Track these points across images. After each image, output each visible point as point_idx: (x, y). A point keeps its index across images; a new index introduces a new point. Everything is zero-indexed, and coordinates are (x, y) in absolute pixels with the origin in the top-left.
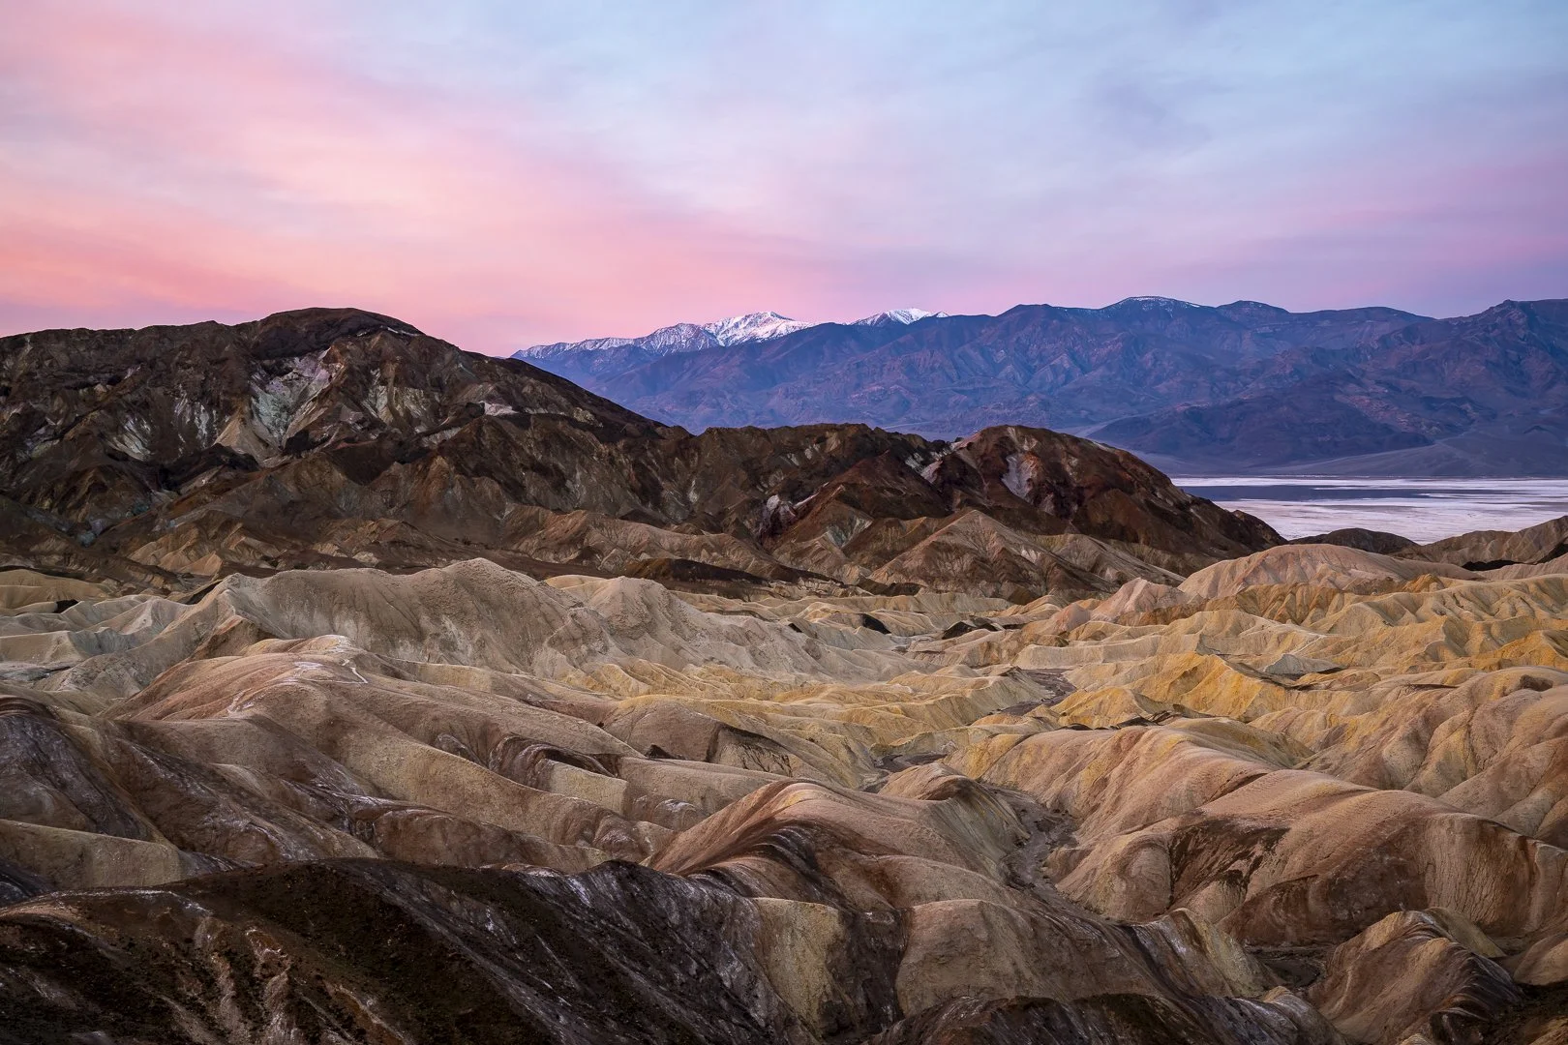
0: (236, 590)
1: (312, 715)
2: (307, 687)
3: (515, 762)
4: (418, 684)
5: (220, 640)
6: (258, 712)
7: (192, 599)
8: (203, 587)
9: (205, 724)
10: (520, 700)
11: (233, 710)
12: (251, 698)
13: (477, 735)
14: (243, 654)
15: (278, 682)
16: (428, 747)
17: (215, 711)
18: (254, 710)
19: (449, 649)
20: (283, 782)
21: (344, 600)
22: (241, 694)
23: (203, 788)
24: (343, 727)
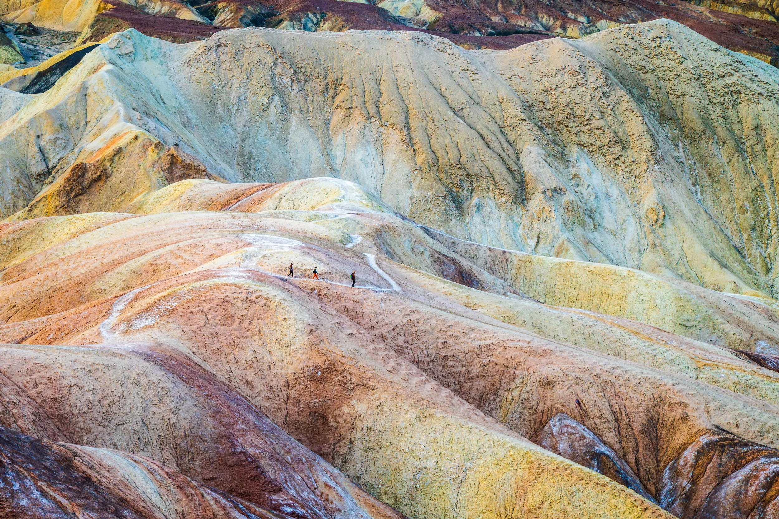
0: (127, 67)
1: (277, 354)
2: (268, 291)
3: (722, 493)
4: (513, 301)
5: (90, 175)
6: (162, 340)
7: (33, 83)
8: (58, 57)
9: (54, 355)
10: (739, 353)
11: (113, 329)
12: (149, 308)
13: (636, 426)
14: (137, 210)
15: (207, 275)
16: (527, 445)
17: (75, 330)
18: (155, 334)
19: (583, 224)
20: (210, 497)
21: (357, 102)
22: (131, 295)
23: (44, 494)
24: (343, 384)
